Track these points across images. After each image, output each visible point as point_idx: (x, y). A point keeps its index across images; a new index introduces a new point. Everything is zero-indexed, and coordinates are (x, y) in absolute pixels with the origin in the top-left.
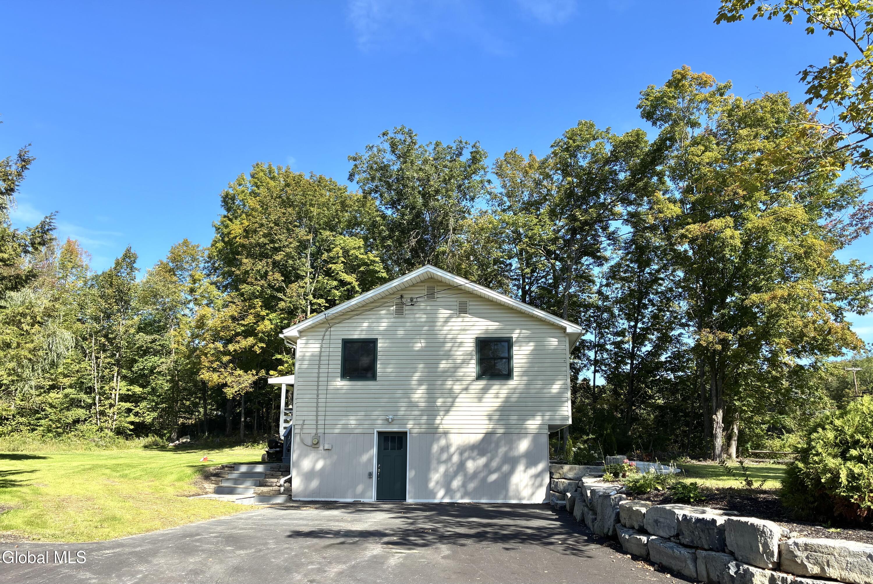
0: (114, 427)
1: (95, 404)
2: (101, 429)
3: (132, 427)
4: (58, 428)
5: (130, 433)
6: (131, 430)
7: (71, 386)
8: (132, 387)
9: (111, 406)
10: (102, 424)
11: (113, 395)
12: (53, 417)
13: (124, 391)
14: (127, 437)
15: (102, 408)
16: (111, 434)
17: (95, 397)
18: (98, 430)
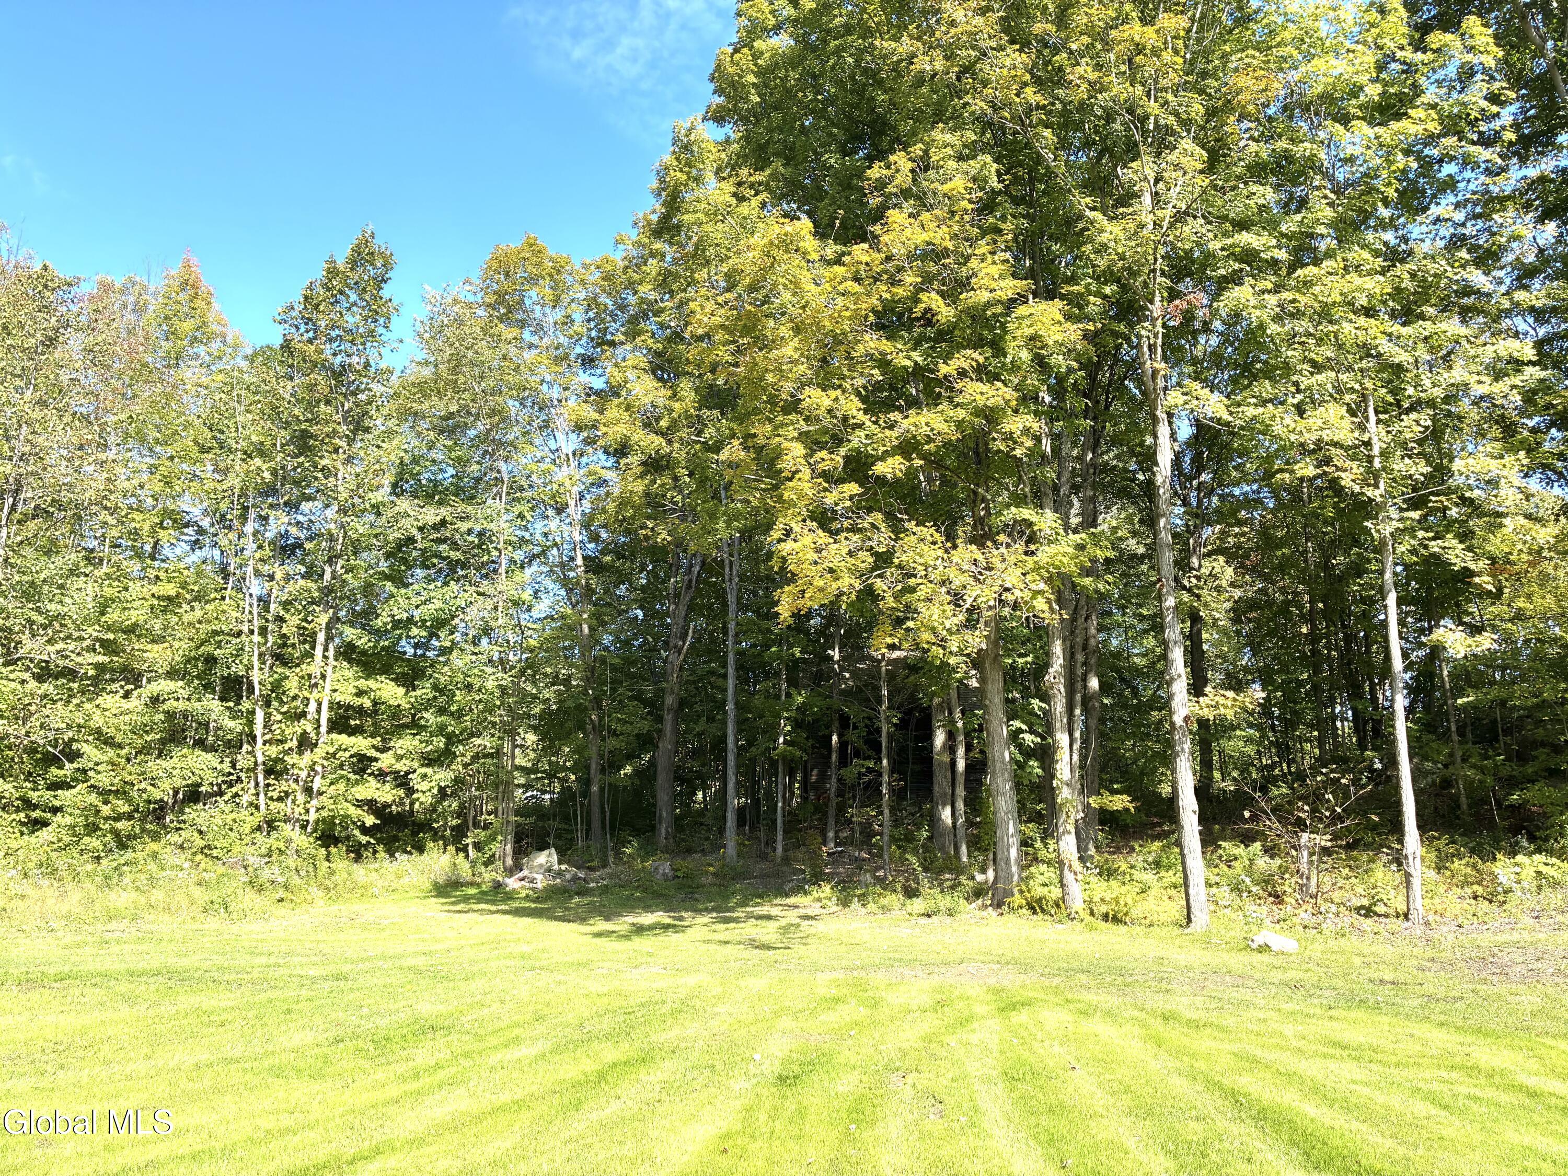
0: (312, 817)
1: (253, 738)
2: (271, 825)
3: (370, 820)
4: (118, 819)
5: (364, 839)
6: (365, 830)
7: (172, 674)
8: (371, 683)
9: (305, 743)
10: (273, 805)
11: (312, 707)
12: (104, 780)
13: (346, 696)
14: (357, 853)
15: (273, 751)
16: (302, 840)
17: (253, 712)
18: (259, 828)
